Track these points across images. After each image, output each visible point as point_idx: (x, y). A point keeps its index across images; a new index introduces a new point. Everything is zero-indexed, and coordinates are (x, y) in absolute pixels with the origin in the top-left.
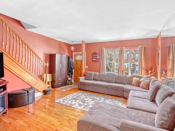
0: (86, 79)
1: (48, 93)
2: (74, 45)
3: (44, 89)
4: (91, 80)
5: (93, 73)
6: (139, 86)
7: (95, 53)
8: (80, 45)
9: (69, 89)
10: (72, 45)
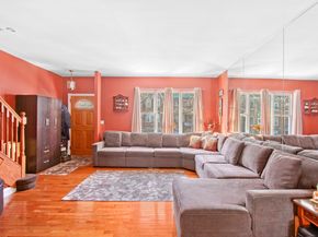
0: (106, 146)
1: (30, 185)
2: (75, 79)
3: (19, 178)
4: (118, 146)
5: (120, 133)
6: (201, 148)
7: (121, 97)
8: (91, 79)
9: (73, 169)
10: (69, 79)
